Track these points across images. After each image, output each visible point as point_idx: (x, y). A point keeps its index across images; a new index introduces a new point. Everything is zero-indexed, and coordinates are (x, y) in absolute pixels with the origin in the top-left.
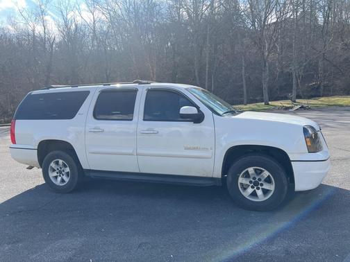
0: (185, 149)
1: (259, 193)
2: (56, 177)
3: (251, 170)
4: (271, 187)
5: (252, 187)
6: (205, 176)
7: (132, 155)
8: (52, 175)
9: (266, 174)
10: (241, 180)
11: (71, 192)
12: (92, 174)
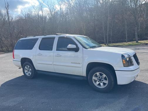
0: (72, 63)
1: (102, 84)
2: (27, 72)
3: (98, 74)
4: (107, 82)
5: (99, 81)
6: (80, 75)
7: (52, 65)
8: (26, 71)
9: (104, 76)
10: (94, 78)
11: (32, 79)
12: (39, 72)
